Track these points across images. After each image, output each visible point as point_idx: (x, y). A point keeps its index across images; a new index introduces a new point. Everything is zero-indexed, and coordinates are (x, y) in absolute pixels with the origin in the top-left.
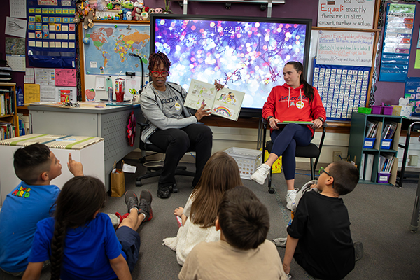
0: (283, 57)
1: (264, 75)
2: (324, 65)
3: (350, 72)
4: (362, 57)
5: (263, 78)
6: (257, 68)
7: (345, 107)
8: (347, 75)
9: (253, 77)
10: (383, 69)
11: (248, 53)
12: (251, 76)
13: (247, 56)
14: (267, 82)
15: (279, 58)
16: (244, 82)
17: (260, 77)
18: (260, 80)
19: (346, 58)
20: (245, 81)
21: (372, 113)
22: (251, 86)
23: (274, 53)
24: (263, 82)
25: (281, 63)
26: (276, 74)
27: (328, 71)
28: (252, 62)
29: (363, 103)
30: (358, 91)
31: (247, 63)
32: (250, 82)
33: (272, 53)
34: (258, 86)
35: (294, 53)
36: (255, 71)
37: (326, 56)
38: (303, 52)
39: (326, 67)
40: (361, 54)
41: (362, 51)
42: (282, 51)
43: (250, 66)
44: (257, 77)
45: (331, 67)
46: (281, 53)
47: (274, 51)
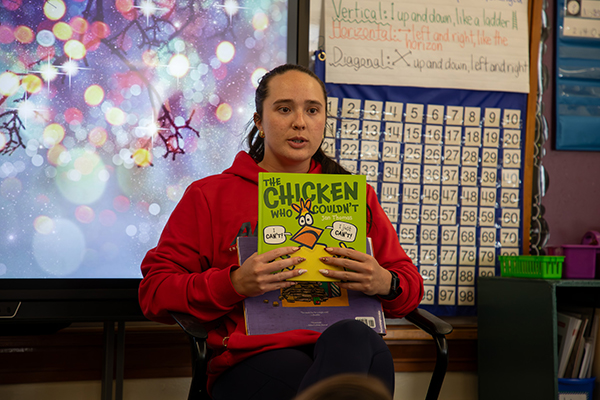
0: (204, 47)
1: (128, 128)
2: (356, 87)
3: (455, 114)
4: (495, 53)
5: (122, 138)
6: (93, 95)
7: (448, 258)
8: (444, 125)
9: (80, 133)
10: (566, 101)
11: (50, 25)
12: (69, 133)
13: (45, 38)
14: (143, 156)
15: (186, 53)
16: (38, 161)
17: (111, 137)
18: (109, 150)
19: (435, 57)
20: (44, 152)
21: (564, 277)
22: (74, 176)
23: (166, 30)
24: (126, 158)
25: (196, 76)
26: (180, 121)
27: (373, 108)
28: (70, 69)
29: (510, 239)
30: (489, 192)
31: (49, 72)
32: (64, 158)
33: (155, 27)
34: (103, 176)
35: (249, 31)
36: (84, 108)
37: (361, 49)
38: (283, 30)
39: (363, 92)
40: (486, 41)
41: (490, 31)
42: (199, 23)
43: (61, 82)
44: (97, 135)
45: (384, 93)
46: (195, 29)
47: (166, 19)
